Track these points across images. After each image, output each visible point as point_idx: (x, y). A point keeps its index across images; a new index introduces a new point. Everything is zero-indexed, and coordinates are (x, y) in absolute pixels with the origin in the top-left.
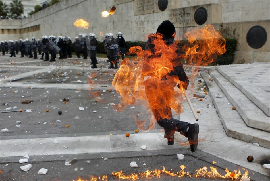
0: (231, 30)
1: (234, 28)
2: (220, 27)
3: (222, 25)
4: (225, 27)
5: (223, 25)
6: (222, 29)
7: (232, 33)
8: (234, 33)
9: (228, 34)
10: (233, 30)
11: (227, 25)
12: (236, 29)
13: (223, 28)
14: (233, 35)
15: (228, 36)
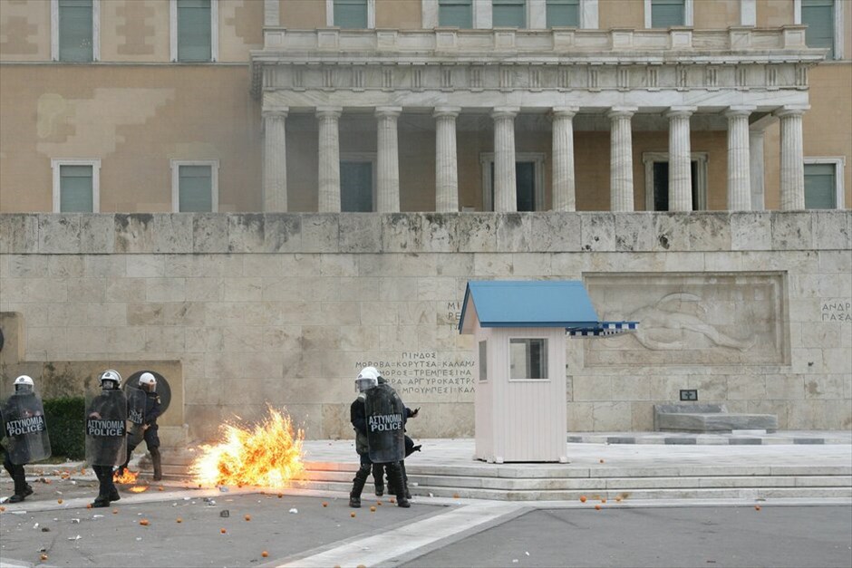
0: (77, 378)
1: (85, 374)
2: (47, 371)
3: (50, 367)
4: (59, 371)
5: (54, 365)
6: (52, 375)
7: (82, 384)
8: (87, 384)
9: (72, 388)
10: (84, 379)
11: (66, 366)
12: (93, 376)
13: (55, 372)
14: (84, 389)
15: (69, 393)
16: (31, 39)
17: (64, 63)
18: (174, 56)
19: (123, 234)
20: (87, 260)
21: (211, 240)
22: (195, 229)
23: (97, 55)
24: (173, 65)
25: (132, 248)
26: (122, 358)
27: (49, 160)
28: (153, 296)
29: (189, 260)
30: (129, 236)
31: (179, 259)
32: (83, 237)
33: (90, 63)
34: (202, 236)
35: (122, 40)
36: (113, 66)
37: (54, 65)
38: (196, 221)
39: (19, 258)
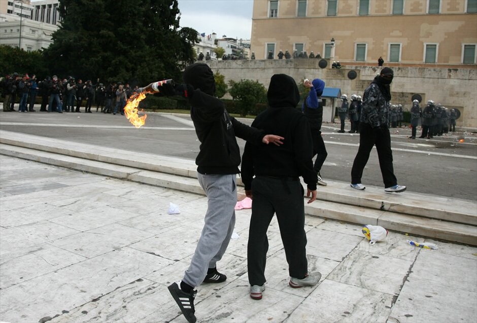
16: (420, 7)
17: (430, 14)
18: (466, 11)
19: (450, 74)
20: (440, 79)
21: (474, 76)
22: (470, 73)
23: (440, 11)
24: (465, 14)
25: (452, 77)
26: (449, 105)
27: (423, 43)
28: (457, 90)
29: (467, 81)
30: (451, 74)
31: (465, 81)
32: (439, 74)
33: (438, 14)
34: (471, 75)
35: (449, 7)
36: (445, 15)
37: (427, 15)
38: (470, 71)
39: (422, 79)
